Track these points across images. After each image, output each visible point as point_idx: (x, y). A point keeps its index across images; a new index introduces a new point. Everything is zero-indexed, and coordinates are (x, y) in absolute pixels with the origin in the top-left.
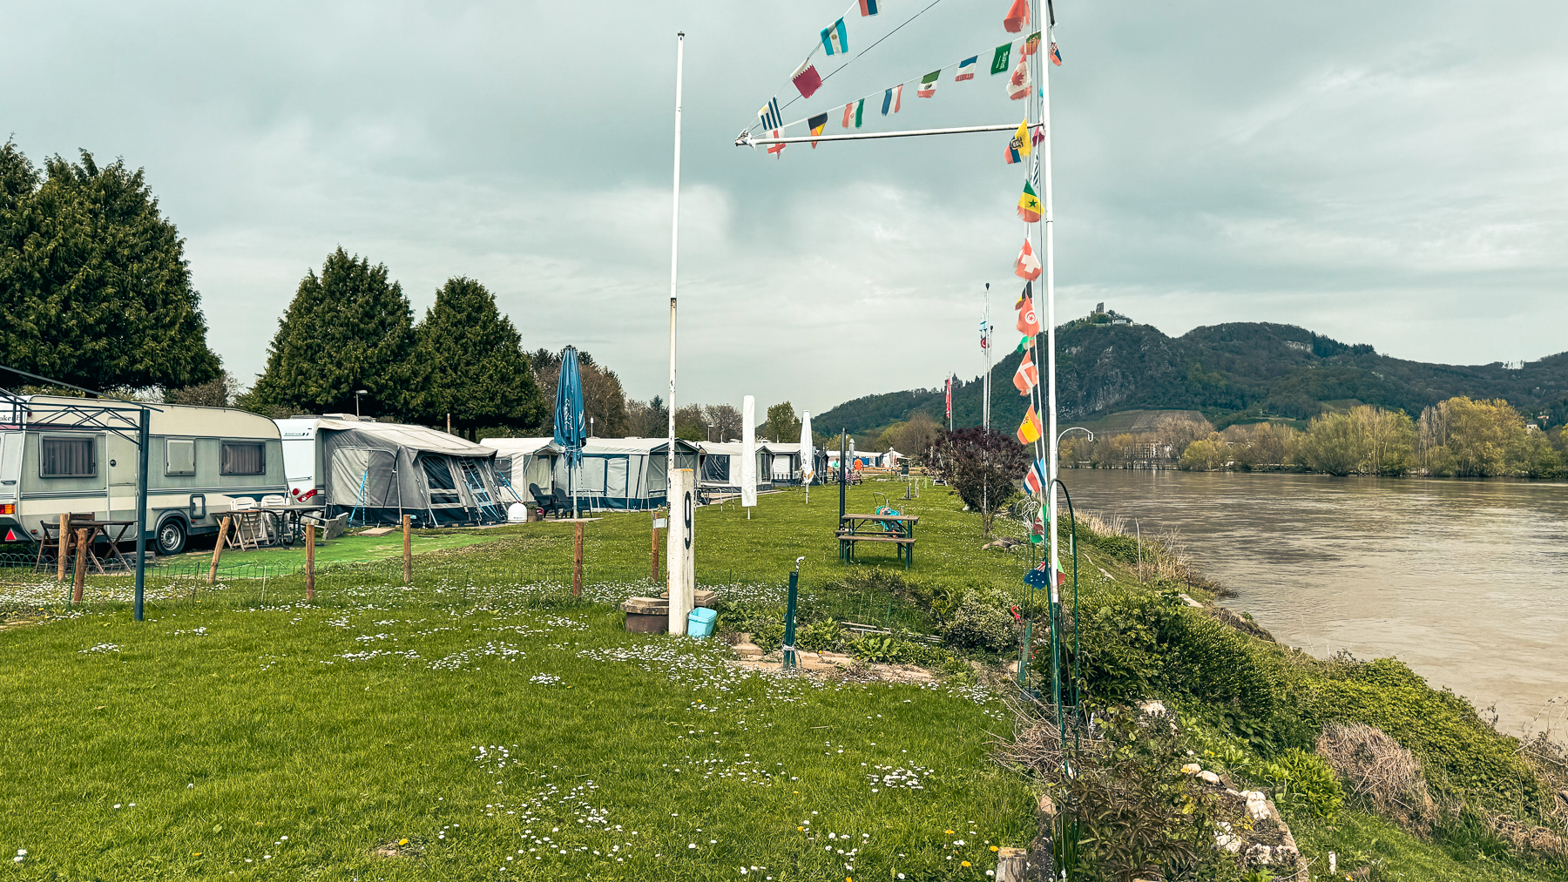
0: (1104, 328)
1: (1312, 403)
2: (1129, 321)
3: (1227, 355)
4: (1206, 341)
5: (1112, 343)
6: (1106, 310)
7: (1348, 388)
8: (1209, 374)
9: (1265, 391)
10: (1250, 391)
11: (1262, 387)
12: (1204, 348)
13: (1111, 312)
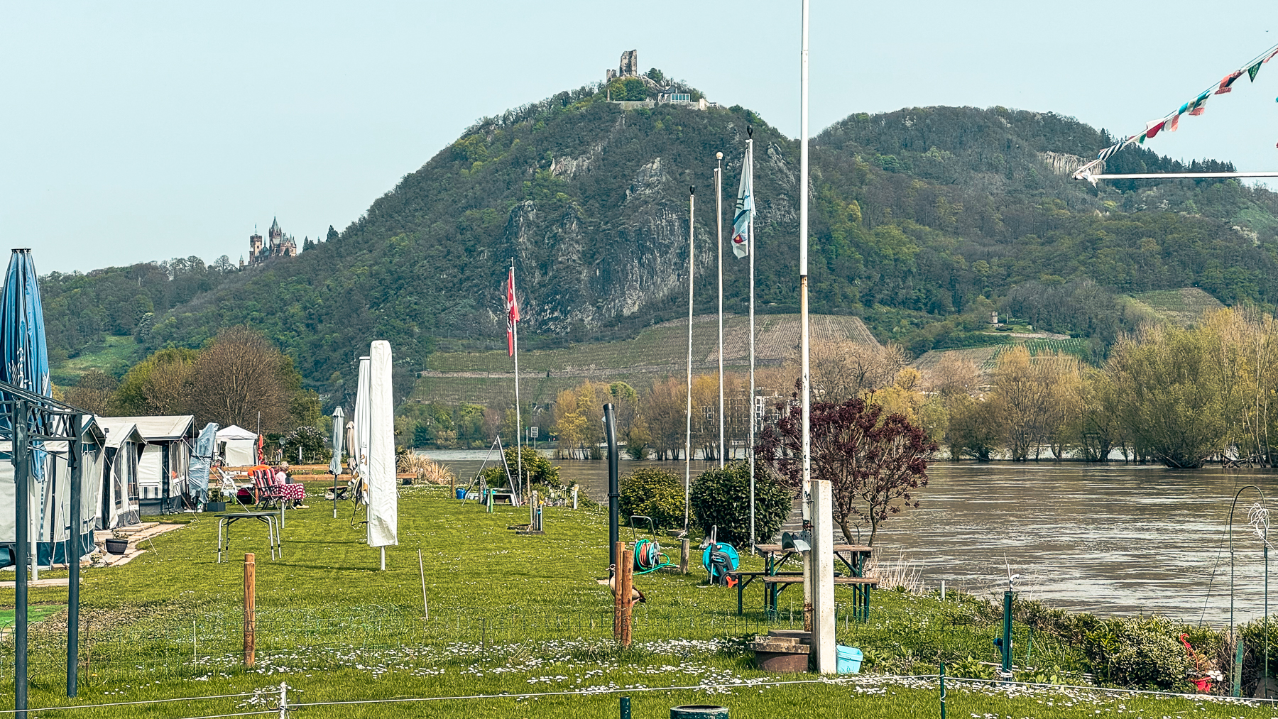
0: (640, 113)
1: (1104, 297)
2: (696, 96)
3: (918, 183)
4: (871, 148)
5: (659, 151)
6: (641, 70)
7: (1184, 265)
8: (880, 229)
9: (1002, 271)
10: (969, 270)
11: (995, 260)
12: (866, 167)
13: (654, 74)
